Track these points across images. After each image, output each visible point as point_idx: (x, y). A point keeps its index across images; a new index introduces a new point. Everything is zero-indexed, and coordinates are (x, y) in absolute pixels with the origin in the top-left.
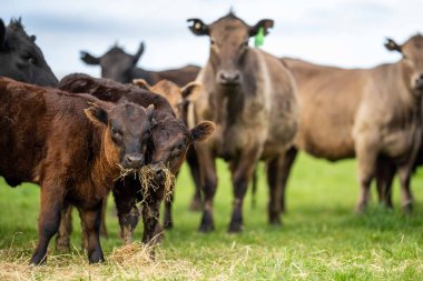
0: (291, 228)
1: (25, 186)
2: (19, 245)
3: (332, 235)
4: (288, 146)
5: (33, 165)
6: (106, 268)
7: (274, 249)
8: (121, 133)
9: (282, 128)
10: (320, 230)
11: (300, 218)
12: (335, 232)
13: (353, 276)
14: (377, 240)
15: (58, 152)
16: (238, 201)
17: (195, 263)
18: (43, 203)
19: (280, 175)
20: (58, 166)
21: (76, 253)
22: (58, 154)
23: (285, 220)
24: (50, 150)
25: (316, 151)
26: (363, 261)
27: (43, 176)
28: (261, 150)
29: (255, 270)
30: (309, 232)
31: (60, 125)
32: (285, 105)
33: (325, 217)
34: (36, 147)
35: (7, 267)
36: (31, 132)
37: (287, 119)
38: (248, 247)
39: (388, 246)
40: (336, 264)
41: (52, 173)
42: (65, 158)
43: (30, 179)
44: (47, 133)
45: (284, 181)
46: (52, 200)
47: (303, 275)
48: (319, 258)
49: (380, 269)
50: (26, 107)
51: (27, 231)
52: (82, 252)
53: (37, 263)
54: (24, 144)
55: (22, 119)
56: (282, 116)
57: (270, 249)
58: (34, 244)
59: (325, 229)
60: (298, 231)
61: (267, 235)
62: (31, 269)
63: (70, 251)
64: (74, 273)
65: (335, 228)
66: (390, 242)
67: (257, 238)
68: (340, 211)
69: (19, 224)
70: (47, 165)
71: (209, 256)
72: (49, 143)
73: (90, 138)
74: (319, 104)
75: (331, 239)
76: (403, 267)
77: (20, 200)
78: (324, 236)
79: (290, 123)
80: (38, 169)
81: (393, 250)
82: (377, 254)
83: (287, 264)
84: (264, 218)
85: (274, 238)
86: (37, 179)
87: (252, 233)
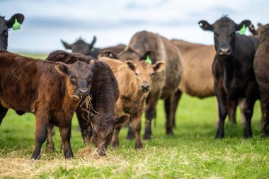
0: (179, 136)
1: (27, 115)
2: (26, 148)
3: (203, 140)
4: (176, 90)
5: (31, 103)
6: (75, 161)
7: (170, 149)
8: (75, 78)
9: (172, 79)
10: (195, 138)
11: (184, 131)
12: (204, 138)
13: (215, 163)
14: (228, 142)
15: (44, 95)
16: (148, 121)
17: (125, 157)
18: (37, 124)
19: (172, 107)
20: (44, 103)
21: (57, 152)
22: (44, 96)
23: (176, 132)
24: (40, 94)
25: (192, 93)
26: (220, 155)
27: (36, 109)
28: (161, 92)
29: (159, 160)
30: (189, 139)
31: (44, 79)
32: (174, 66)
33: (198, 130)
34: (32, 93)
35: (19, 161)
36: (29, 84)
37: (175, 74)
38: (155, 148)
39: (234, 146)
40: (205, 157)
41: (41, 107)
42: (48, 98)
43: (29, 111)
44: (37, 84)
45: (175, 110)
46: (42, 122)
47: (187, 163)
48: (195, 154)
49: (230, 159)
50: (26, 70)
51: (30, 140)
52: (61, 152)
53: (36, 158)
54: (25, 91)
55: (24, 77)
56: (172, 72)
57: (167, 149)
58: (34, 147)
59: (198, 137)
60: (183, 138)
61: (166, 141)
62: (32, 161)
63: (54, 151)
64: (56, 164)
65: (204, 136)
66: (235, 144)
67: (160, 143)
68: (207, 126)
69: (25, 136)
70: (38, 103)
71: (133, 153)
72: (39, 90)
73: (60, 85)
74: (193, 66)
75: (202, 142)
76: (243, 158)
77: (25, 123)
78: (198, 141)
79: (177, 76)
80: (33, 105)
81: (238, 148)
82: (229, 150)
83: (177, 157)
84: (164, 131)
85: (169, 142)
86: (33, 111)
87: (157, 140)
